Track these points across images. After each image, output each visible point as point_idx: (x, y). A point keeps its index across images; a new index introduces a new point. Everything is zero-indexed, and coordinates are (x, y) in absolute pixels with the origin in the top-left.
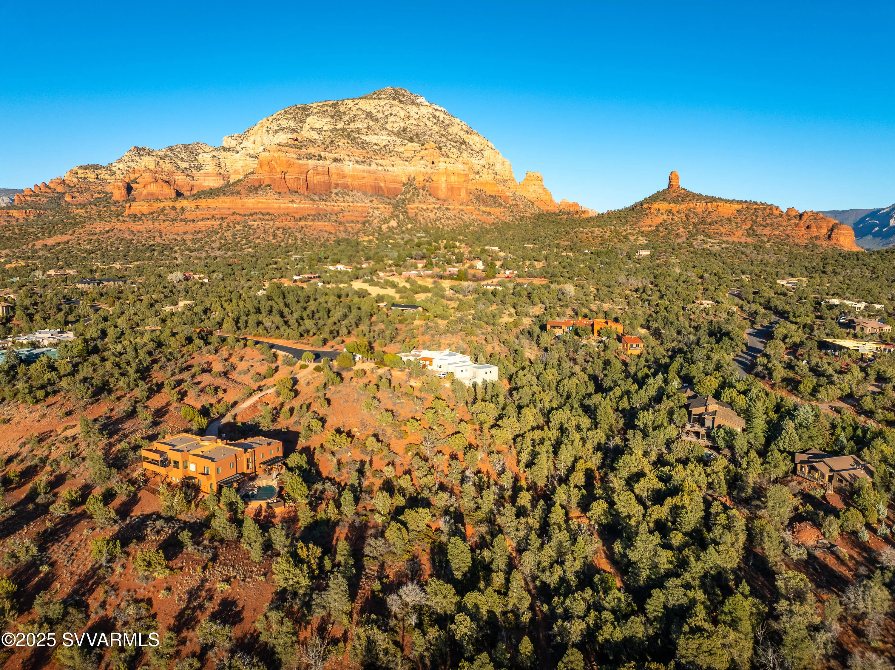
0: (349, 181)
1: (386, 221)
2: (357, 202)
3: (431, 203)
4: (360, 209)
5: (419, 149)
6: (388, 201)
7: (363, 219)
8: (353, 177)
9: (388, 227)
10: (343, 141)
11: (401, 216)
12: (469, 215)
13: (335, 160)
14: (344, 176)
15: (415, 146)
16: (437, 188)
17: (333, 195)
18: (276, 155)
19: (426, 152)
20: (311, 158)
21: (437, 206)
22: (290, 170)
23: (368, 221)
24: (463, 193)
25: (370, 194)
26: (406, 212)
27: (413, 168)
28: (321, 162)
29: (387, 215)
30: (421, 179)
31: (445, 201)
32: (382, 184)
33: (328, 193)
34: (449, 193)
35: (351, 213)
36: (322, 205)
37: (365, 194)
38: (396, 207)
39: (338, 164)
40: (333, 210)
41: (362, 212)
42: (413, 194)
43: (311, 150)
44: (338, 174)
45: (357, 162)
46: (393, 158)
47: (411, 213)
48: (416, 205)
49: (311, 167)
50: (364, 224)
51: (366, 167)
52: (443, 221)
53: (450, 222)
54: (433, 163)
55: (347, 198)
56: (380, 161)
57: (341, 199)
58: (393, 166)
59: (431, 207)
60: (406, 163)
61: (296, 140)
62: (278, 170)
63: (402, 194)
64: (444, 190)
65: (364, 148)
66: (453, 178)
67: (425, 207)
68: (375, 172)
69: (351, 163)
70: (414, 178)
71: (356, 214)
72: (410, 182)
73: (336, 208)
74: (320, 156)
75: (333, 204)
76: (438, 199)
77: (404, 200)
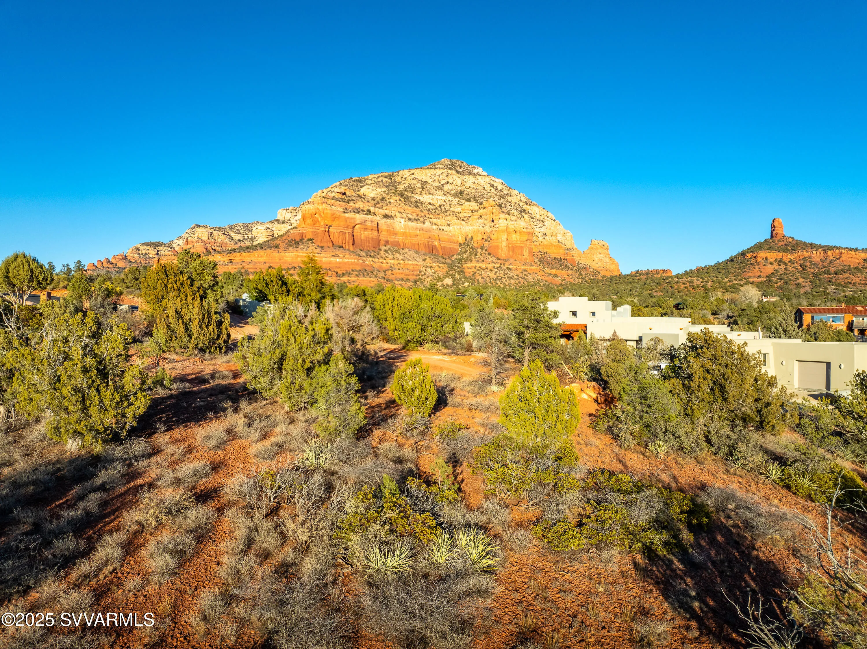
0: (400, 239)
1: (439, 279)
2: (409, 260)
3: (490, 263)
4: (411, 267)
5: (477, 208)
6: (443, 260)
7: (415, 277)
8: (404, 234)
9: (443, 285)
10: (395, 198)
11: (457, 276)
12: (533, 275)
13: (386, 216)
14: (395, 234)
15: (473, 205)
16: (497, 247)
17: (382, 253)
18: (320, 207)
19: (485, 210)
20: (359, 212)
21: (497, 265)
22: (334, 224)
23: (420, 279)
24: (526, 252)
25: (423, 252)
26: (462, 272)
27: (471, 228)
28: (369, 216)
29: (441, 274)
30: (480, 237)
31: (505, 260)
32: (436, 243)
33: (377, 250)
34: (511, 253)
35: (401, 271)
36: (369, 261)
37: (417, 252)
38: (451, 266)
39: (389, 221)
40: (381, 267)
41: (414, 271)
42: (471, 254)
43: (360, 205)
44: (389, 231)
45: (410, 219)
46: (449, 218)
47: (469, 273)
48: (474, 264)
49: (358, 222)
50: (415, 282)
51: (419, 225)
52: (504, 280)
53: (512, 281)
54: (493, 221)
55: (397, 255)
56: (434, 221)
57: (391, 257)
58: (449, 225)
59: (490, 266)
60: (463, 222)
61: (344, 194)
62: (322, 224)
63: (459, 254)
64: (505, 249)
65: (417, 207)
66: (515, 237)
67: (484, 267)
68: (429, 231)
69: (402, 220)
70: (472, 238)
71: (407, 272)
72: (467, 242)
73: (384, 265)
74: (369, 211)
75: (381, 260)
76: (499, 259)
77: (460, 260)
